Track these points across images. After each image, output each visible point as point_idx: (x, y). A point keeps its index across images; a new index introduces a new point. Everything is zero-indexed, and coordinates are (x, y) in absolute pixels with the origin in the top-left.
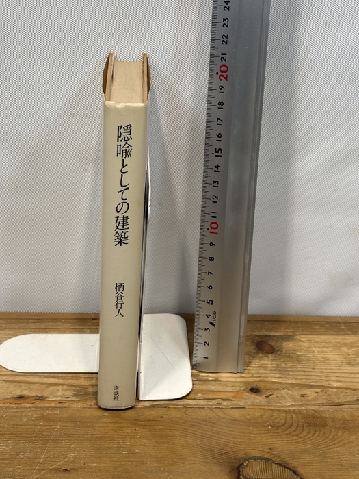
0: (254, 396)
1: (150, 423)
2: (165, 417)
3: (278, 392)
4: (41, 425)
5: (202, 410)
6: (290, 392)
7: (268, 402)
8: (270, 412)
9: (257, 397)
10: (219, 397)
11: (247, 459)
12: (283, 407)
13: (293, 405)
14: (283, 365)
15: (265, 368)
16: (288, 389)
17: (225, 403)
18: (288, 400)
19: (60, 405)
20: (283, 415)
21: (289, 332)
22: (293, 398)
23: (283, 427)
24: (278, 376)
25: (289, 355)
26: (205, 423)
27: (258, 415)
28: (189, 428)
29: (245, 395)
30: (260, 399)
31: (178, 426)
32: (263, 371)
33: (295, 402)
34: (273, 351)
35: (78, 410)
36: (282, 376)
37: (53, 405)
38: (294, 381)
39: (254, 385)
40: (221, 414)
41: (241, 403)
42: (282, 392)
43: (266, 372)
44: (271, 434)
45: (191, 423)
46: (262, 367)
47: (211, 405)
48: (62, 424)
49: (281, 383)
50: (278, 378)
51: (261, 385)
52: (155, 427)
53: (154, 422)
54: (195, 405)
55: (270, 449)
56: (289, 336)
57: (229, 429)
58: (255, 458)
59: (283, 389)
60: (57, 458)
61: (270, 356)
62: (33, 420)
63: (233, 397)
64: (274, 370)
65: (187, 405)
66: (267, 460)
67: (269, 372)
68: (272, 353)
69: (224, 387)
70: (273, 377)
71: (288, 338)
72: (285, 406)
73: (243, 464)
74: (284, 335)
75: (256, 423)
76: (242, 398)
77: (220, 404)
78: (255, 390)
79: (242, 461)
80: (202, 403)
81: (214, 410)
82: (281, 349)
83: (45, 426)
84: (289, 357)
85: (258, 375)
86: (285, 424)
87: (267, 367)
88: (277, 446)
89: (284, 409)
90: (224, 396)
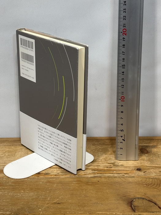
0: (138, 172)
1: (93, 184)
2: (100, 181)
3: (149, 170)
4: (48, 185)
5: (115, 178)
6: (154, 170)
7: (144, 175)
8: (145, 179)
9: (140, 172)
10: (123, 172)
11: (135, 198)
12: (151, 176)
13: (155, 176)
14: (152, 159)
15: (144, 160)
16: (154, 169)
17: (126, 175)
18: (153, 174)
19: (56, 177)
20: (151, 180)
21: (155, 144)
22: (155, 173)
23: (151, 185)
24: (149, 163)
25: (154, 154)
26: (117, 183)
27: (140, 180)
28: (110, 186)
29: (135, 171)
30: (141, 173)
31: (105, 185)
32: (143, 161)
33: (156, 174)
34: (147, 152)
35: (63, 178)
36: (151, 163)
37: (52, 177)
38: (156, 165)
39: (139, 168)
40: (124, 180)
41: (133, 175)
42: (151, 170)
43: (144, 161)
44: (146, 188)
45: (111, 184)
46: (142, 159)
47: (120, 176)
48: (57, 185)
49: (150, 166)
50: (149, 164)
51: (142, 168)
52: (96, 186)
53: (95, 183)
54: (113, 176)
55: (145, 194)
56: (155, 146)
57: (127, 186)
58: (138, 198)
59: (151, 169)
60: (55, 198)
61: (146, 155)
62: (44, 183)
63: (129, 173)
64: (148, 161)
65: (109, 176)
66: (143, 199)
67: (145, 161)
68: (147, 153)
69: (126, 168)
70: (147, 164)
71: (154, 147)
72: (152, 176)
73: (133, 200)
74: (152, 146)
75: (139, 183)
76: (133, 173)
77: (123, 175)
78: (139, 170)
79: (133, 199)
80: (116, 175)
81: (121, 178)
82: (151, 152)
83: (50, 185)
84: (154, 155)
85: (140, 163)
86: (152, 183)
87: (145, 160)
88: (148, 193)
89: (152, 177)
90: (125, 172)
